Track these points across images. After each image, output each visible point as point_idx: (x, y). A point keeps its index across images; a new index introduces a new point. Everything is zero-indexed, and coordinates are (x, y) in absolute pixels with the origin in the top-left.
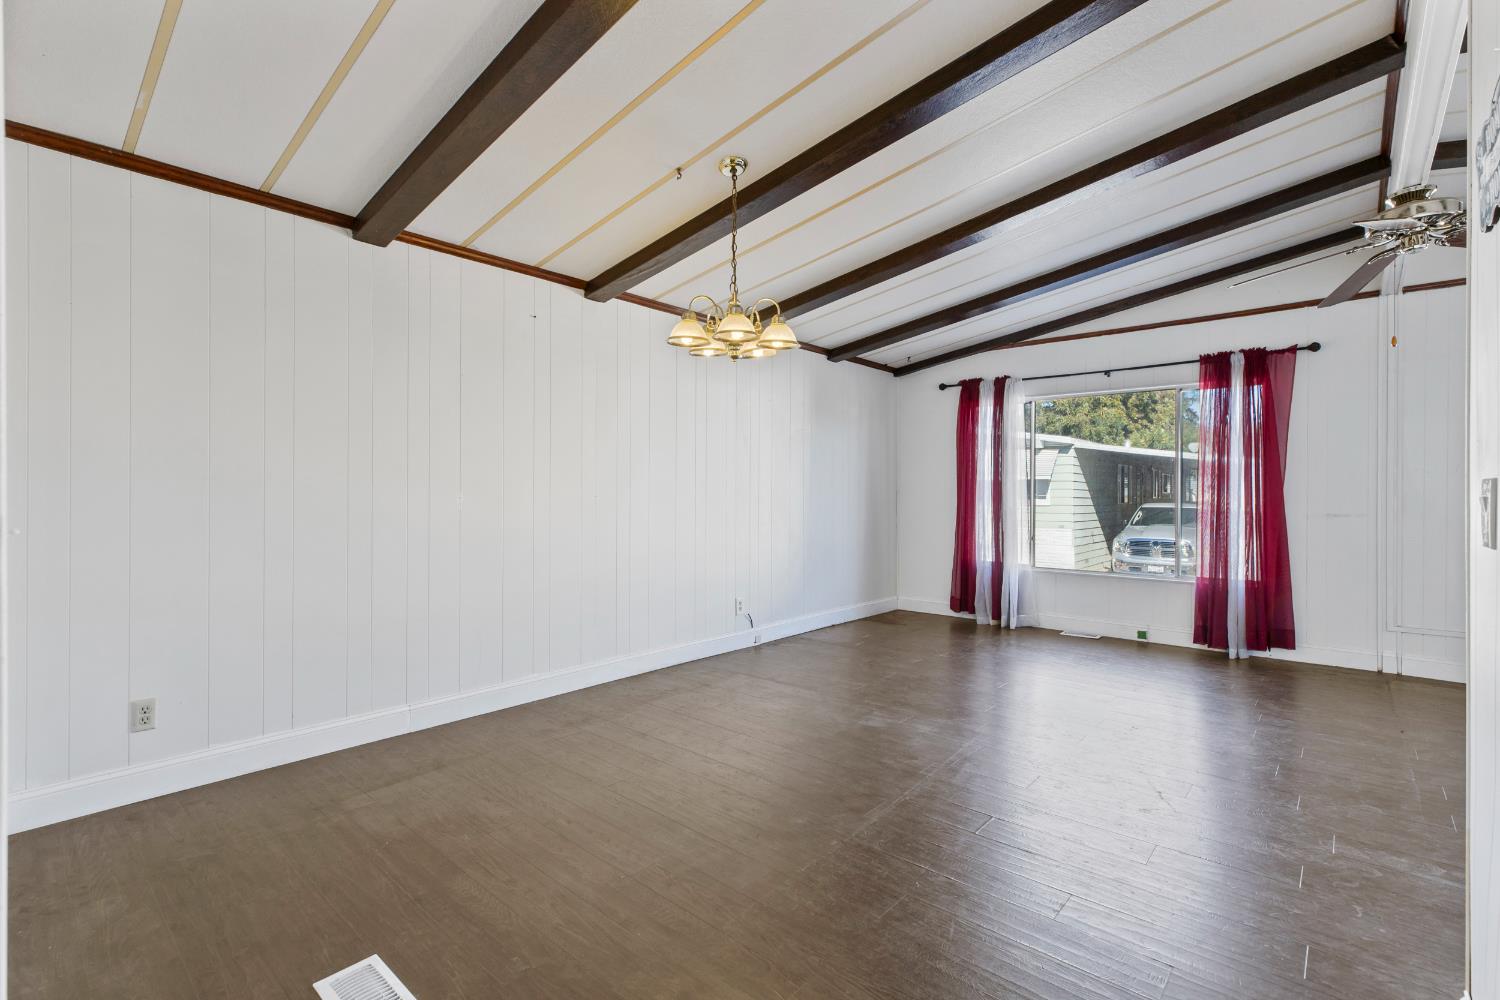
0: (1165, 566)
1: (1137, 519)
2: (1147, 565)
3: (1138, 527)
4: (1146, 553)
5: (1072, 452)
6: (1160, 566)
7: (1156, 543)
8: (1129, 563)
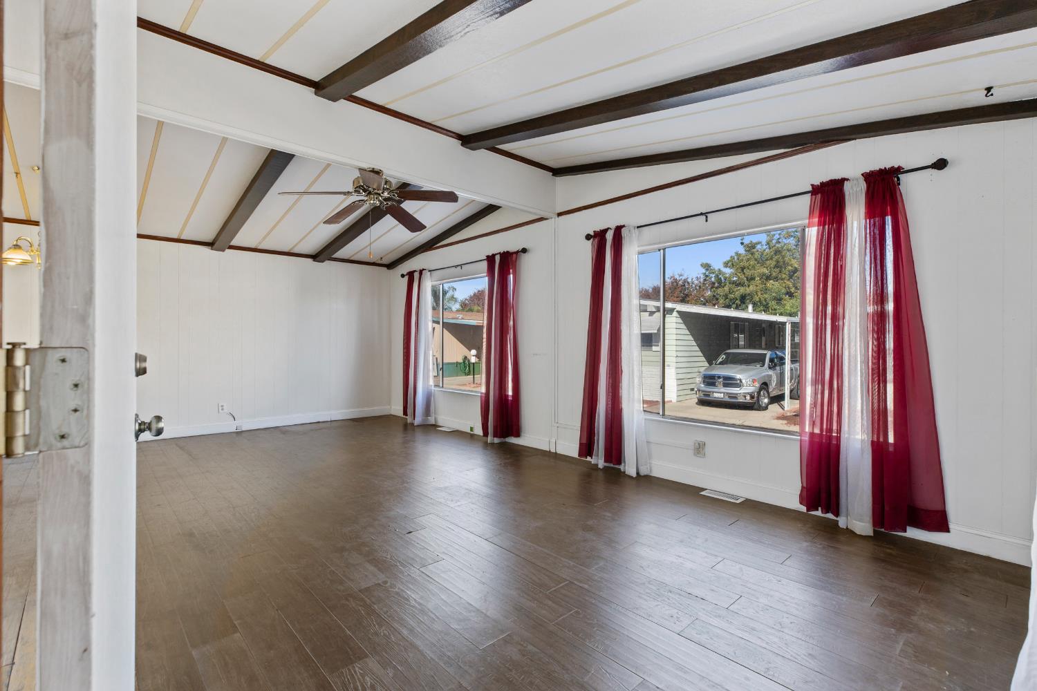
0: (724, 393)
1: (720, 360)
2: (713, 392)
3: (719, 366)
4: (713, 384)
5: (675, 314)
6: (721, 393)
7: (719, 377)
8: (703, 391)
